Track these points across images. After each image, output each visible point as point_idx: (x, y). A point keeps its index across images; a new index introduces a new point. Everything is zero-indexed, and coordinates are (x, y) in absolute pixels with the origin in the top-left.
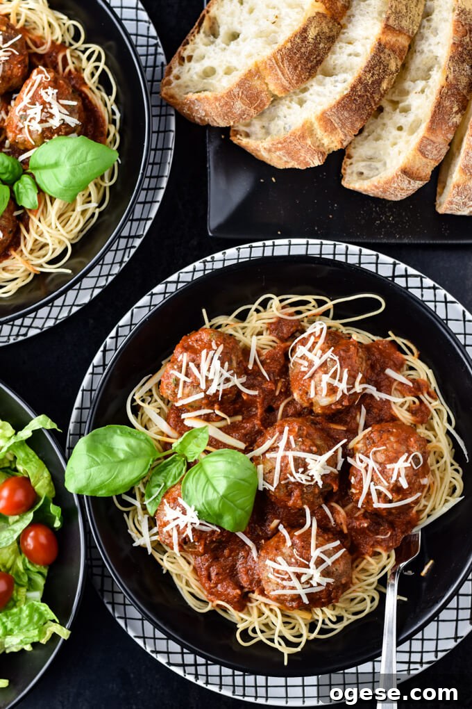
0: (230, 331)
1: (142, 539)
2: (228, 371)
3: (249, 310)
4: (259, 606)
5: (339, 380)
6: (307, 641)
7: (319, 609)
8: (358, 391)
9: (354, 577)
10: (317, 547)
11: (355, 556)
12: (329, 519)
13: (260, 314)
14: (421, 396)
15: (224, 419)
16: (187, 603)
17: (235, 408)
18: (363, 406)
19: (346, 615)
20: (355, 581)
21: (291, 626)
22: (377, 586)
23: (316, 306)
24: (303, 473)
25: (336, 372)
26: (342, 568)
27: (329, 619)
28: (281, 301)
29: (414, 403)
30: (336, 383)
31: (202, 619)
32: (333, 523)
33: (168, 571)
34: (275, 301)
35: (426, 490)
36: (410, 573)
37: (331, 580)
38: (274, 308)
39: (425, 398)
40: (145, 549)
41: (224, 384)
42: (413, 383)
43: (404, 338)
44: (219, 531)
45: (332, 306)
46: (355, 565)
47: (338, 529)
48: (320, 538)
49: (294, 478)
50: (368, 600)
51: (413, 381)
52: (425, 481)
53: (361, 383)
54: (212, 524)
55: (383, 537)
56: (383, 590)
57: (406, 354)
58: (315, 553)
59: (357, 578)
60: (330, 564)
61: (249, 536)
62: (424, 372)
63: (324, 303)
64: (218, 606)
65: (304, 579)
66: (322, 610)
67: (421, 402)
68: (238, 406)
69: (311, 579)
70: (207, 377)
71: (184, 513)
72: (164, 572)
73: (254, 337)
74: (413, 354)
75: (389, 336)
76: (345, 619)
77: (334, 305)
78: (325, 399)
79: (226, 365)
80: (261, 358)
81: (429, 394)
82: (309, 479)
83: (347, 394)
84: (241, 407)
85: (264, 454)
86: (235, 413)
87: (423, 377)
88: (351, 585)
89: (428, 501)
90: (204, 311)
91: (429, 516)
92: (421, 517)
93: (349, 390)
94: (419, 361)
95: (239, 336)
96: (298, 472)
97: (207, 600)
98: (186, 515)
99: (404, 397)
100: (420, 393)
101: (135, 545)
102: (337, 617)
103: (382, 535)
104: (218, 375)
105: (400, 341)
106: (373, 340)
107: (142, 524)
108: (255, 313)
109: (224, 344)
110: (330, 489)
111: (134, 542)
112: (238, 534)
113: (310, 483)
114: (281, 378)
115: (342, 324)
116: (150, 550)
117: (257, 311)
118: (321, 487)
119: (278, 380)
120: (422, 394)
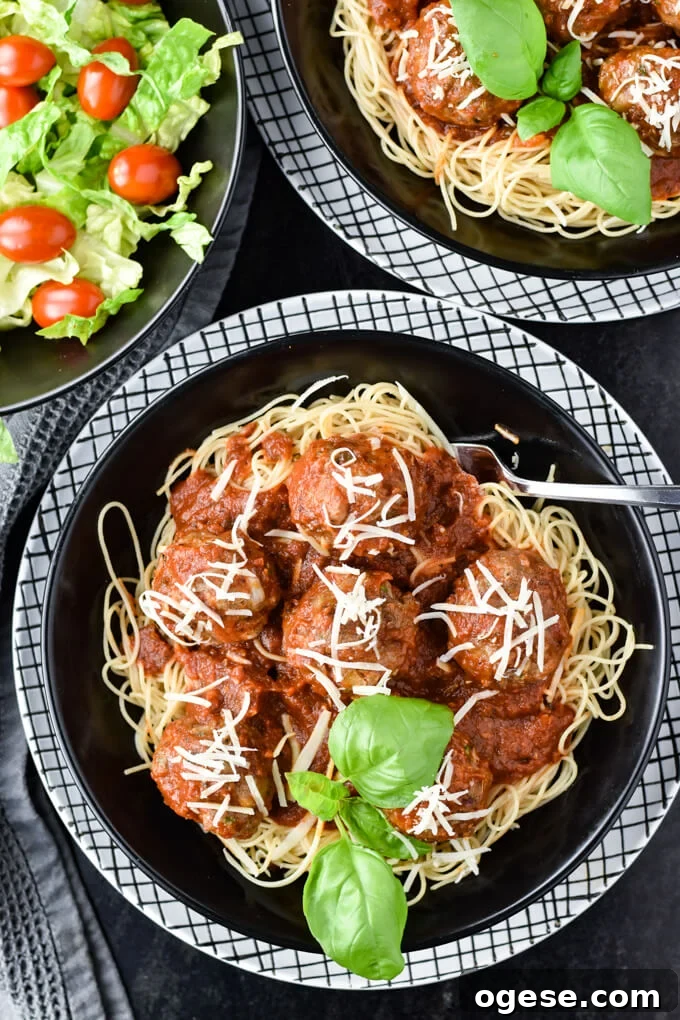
0: (158, 731)
1: (468, 862)
2: (213, 740)
3: (127, 703)
4: (566, 686)
5: (225, 574)
6: (616, 615)
7: (568, 598)
8: (242, 543)
9: (520, 546)
10: (474, 604)
11: (490, 544)
12: (435, 583)
13: (133, 687)
14: (253, 446)
15: (288, 742)
16: (564, 793)
17: (272, 727)
18: (267, 534)
19: (578, 557)
20: (526, 545)
21: (595, 637)
22: (535, 510)
23: (118, 603)
24: (363, 628)
25: (211, 579)
26: (506, 566)
27: (585, 581)
28: (113, 656)
29: (261, 457)
30: (229, 580)
31: (586, 770)
32: (440, 578)
33: (516, 821)
34: (114, 664)
35: (390, 439)
36: (515, 459)
37: (524, 583)
38: (123, 667)
39: (254, 440)
40: (484, 856)
41: (232, 745)
42: (232, 459)
43: (167, 470)
44: (452, 750)
45: (120, 580)
46: (504, 545)
47: (450, 570)
48: (462, 598)
49: (371, 640)
50: (557, 522)
51: (229, 459)
52: (375, 443)
53: (230, 541)
54: (443, 761)
55: (462, 502)
56: (540, 503)
57: (190, 468)
58: (483, 607)
59: (524, 539)
60: (500, 584)
61: (461, 701)
62: (217, 441)
63: (115, 591)
64: (567, 745)
65: (522, 624)
66: (571, 592)
67: (259, 447)
68: (268, 722)
69: (521, 613)
70: (222, 773)
71: (425, 804)
72: (518, 826)
73: (165, 696)
74: (189, 459)
75: (164, 494)
76: (584, 558)
77: (118, 576)
78: (255, 594)
79: (204, 742)
80: (197, 686)
81: (248, 435)
82: (372, 618)
83: (246, 560)
84: (270, 717)
85: (337, 685)
86: (279, 725)
87: (224, 443)
88: (534, 549)
89: (407, 435)
90: (127, 772)
91: (430, 433)
92: (431, 444)
93: (240, 559)
94: (200, 449)
95: (165, 719)
96: (362, 635)
97: (559, 763)
98: (428, 802)
99: (252, 473)
100: (246, 449)
101: (477, 873)
102: (582, 569)
103: (458, 503)
104: (219, 755)
105: (170, 478)
106: (171, 517)
107: (446, 861)
108: (131, 694)
109: (174, 745)
110: (388, 584)
111: (472, 873)
112: (456, 723)
113: (379, 617)
114: (225, 657)
115: (146, 566)
116: (485, 849)
117: (128, 691)
118: (385, 600)
119: (230, 661)
120: (248, 444)
